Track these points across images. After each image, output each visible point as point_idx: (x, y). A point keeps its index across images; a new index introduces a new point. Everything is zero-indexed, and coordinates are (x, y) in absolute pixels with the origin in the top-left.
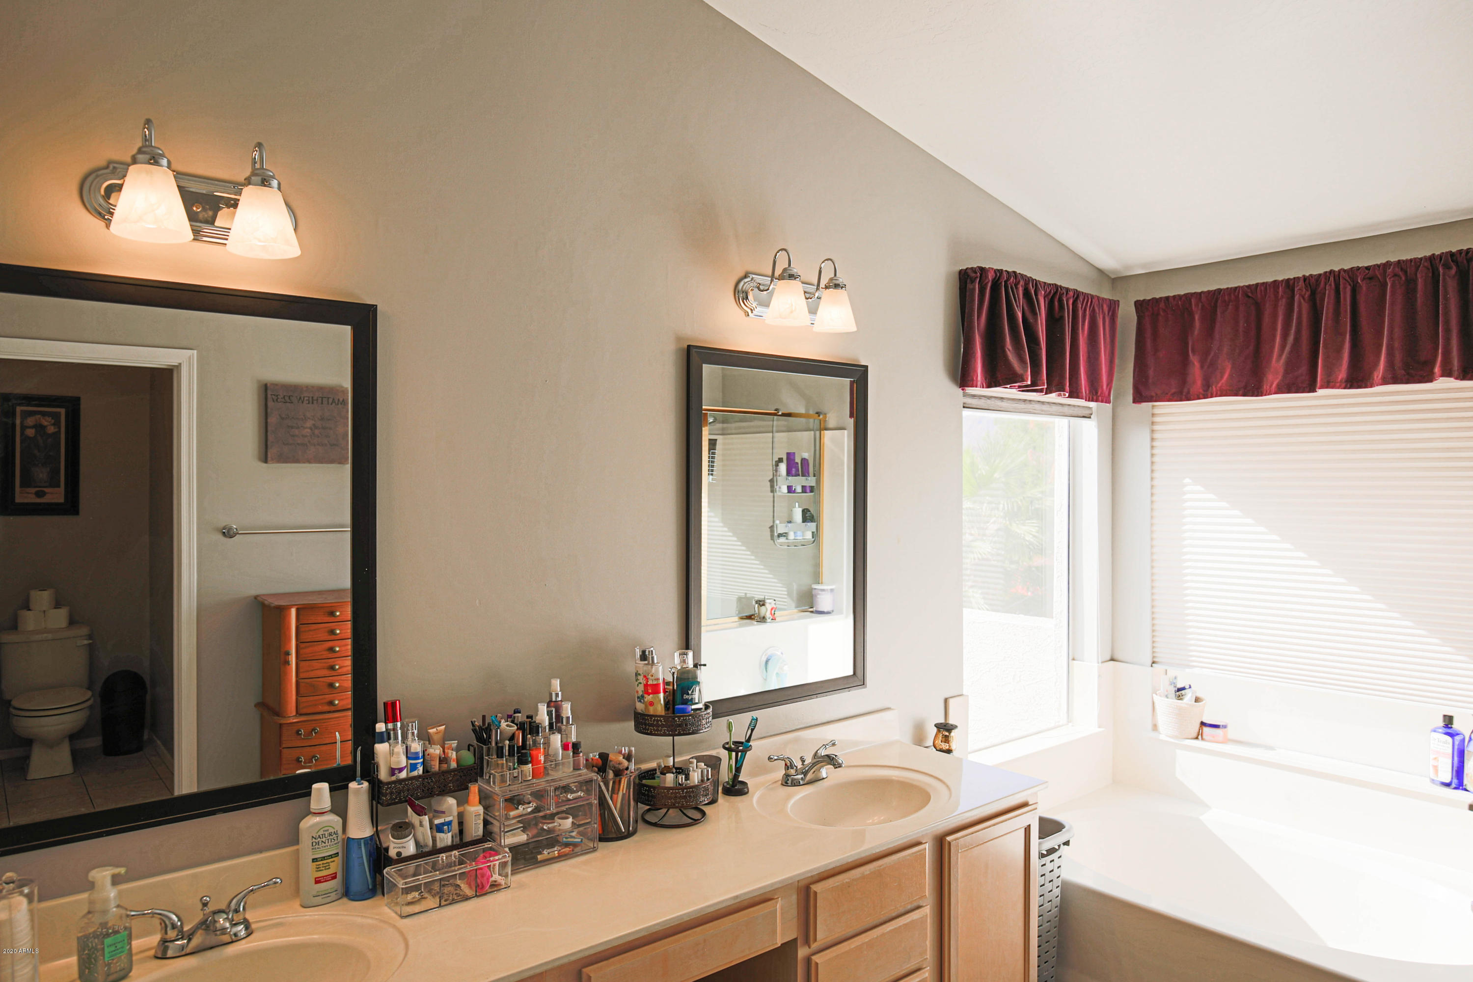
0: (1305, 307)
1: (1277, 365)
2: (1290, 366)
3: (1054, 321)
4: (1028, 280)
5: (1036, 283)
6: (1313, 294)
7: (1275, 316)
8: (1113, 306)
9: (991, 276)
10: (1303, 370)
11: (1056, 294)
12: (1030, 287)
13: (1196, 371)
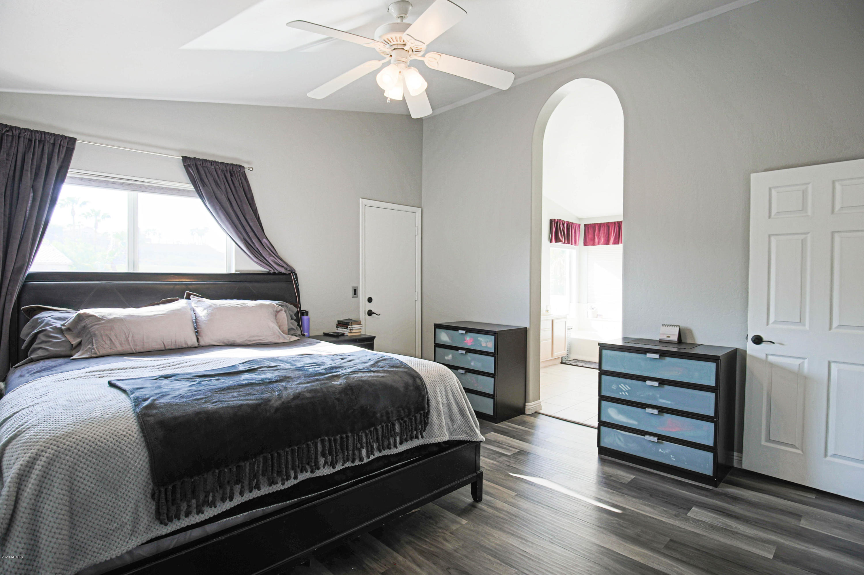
0: (618, 228)
1: (612, 240)
2: (615, 239)
3: (568, 229)
4: (563, 221)
5: (564, 221)
6: (619, 225)
7: (612, 229)
8: (579, 225)
9: (556, 220)
10: (617, 240)
11: (568, 223)
12: (563, 222)
13: (596, 240)
